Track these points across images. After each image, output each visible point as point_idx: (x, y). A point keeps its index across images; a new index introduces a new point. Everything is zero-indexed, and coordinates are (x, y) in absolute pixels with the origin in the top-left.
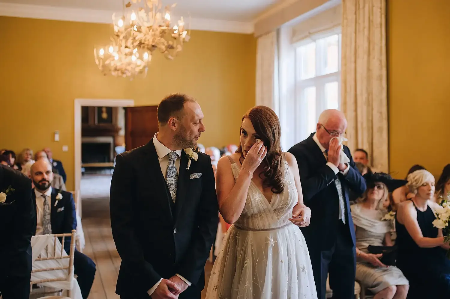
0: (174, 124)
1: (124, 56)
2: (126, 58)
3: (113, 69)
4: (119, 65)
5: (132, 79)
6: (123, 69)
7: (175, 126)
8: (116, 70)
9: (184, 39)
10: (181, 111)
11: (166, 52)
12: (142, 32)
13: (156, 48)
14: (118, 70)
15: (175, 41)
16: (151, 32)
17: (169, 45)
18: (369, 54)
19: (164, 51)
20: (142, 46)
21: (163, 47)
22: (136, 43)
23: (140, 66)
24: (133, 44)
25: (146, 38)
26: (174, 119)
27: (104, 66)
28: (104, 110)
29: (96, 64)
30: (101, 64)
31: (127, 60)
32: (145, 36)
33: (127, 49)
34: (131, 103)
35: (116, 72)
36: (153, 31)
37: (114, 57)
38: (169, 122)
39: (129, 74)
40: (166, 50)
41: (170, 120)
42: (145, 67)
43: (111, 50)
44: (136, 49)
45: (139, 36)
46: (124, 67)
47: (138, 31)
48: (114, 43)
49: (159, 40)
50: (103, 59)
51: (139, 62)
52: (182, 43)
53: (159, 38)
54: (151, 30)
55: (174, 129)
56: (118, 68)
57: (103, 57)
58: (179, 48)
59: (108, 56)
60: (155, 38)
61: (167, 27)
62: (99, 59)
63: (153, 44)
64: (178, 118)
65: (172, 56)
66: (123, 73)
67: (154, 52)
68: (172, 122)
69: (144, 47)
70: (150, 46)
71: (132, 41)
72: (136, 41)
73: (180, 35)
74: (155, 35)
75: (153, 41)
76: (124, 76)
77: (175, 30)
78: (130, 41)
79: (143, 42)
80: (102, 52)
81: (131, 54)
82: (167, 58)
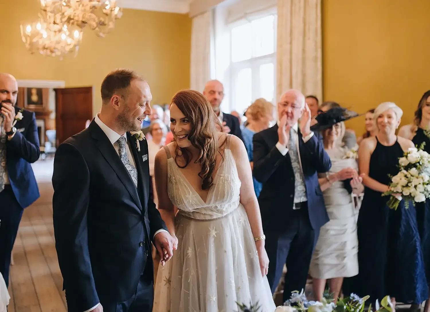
0: (117, 103)
1: (52, 34)
2: (55, 35)
3: (41, 47)
4: (47, 43)
5: (61, 59)
6: (52, 48)
7: (118, 105)
8: (44, 48)
9: (116, 15)
10: (126, 89)
11: (97, 29)
12: (71, 7)
13: (86, 24)
14: (47, 49)
15: (107, 18)
16: (81, 8)
17: (100, 21)
18: (304, 36)
19: (94, 28)
20: (72, 21)
21: (94, 24)
22: (65, 19)
23: (70, 45)
24: (61, 19)
25: (75, 13)
26: (118, 97)
27: (31, 44)
28: (34, 92)
29: (23, 42)
30: (28, 42)
31: (57, 38)
32: (74, 11)
33: (55, 25)
34: (62, 85)
35: (45, 51)
36: (83, 5)
37: (42, 35)
38: (111, 100)
39: (58, 53)
40: (97, 26)
41: (114, 98)
42: (75, 46)
43: (39, 26)
44: (65, 26)
45: (68, 12)
46: (53, 45)
47: (67, 6)
48: (42, 20)
49: (90, 16)
50: (30, 37)
51: (69, 41)
52: (114, 20)
53: (90, 14)
54: (81, 6)
55: (117, 108)
56: (46, 46)
57: (30, 34)
58: (111, 25)
59: (36, 34)
60: (85, 14)
61: (97, 1)
62: (26, 36)
63: (84, 20)
64: (123, 96)
65: (104, 33)
66: (52, 52)
67: (85, 28)
68: (115, 100)
69: (73, 24)
70: (80, 22)
71: (60, 17)
72: (65, 17)
73: (112, 10)
74: (85, 10)
75: (83, 17)
76: (54, 55)
77: (107, 5)
78: (58, 16)
79: (72, 17)
80: (29, 29)
81: (60, 31)
82: (98, 36)
